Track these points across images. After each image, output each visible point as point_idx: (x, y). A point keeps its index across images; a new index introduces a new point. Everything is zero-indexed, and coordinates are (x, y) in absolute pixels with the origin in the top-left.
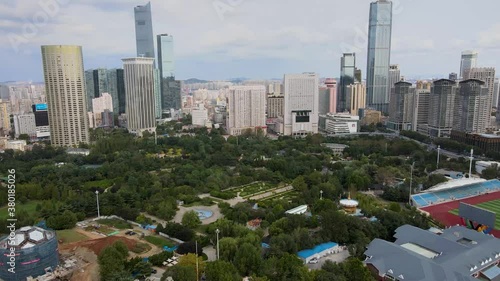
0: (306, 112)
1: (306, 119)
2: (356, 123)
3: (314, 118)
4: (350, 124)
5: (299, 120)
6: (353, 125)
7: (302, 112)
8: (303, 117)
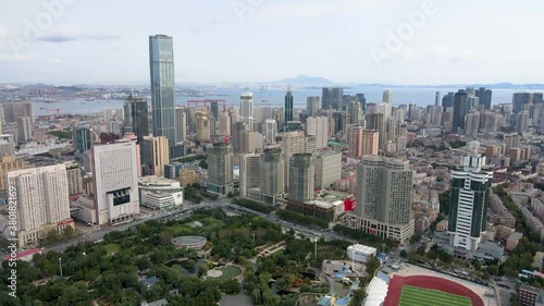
0: (124, 190)
1: (127, 199)
2: (181, 193)
3: (134, 195)
4: (175, 195)
5: (117, 202)
6: (179, 196)
7: (119, 191)
8: (121, 197)
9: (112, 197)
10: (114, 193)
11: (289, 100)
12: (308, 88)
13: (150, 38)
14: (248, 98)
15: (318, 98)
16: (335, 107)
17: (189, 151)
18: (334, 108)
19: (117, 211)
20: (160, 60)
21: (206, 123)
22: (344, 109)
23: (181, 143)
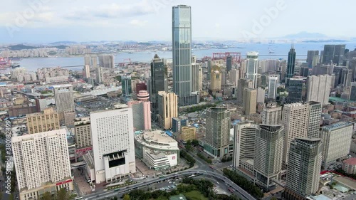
0: (120, 153)
1: (122, 161)
2: (176, 155)
3: (130, 157)
4: (170, 157)
7: (115, 154)
9: (107, 160)
10: (110, 155)
11: (292, 55)
12: (307, 42)
13: (173, 8)
14: (254, 57)
15: (317, 52)
16: (336, 61)
17: (202, 100)
18: (334, 63)
19: (112, 173)
20: (180, 26)
21: (218, 76)
22: (344, 64)
23: (196, 93)
